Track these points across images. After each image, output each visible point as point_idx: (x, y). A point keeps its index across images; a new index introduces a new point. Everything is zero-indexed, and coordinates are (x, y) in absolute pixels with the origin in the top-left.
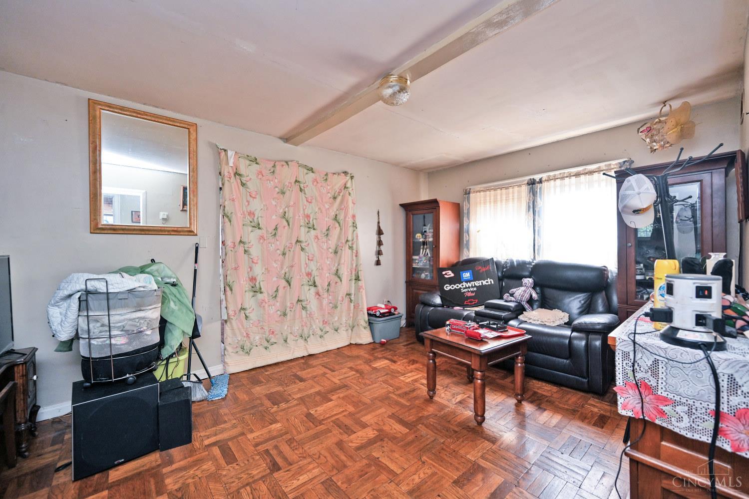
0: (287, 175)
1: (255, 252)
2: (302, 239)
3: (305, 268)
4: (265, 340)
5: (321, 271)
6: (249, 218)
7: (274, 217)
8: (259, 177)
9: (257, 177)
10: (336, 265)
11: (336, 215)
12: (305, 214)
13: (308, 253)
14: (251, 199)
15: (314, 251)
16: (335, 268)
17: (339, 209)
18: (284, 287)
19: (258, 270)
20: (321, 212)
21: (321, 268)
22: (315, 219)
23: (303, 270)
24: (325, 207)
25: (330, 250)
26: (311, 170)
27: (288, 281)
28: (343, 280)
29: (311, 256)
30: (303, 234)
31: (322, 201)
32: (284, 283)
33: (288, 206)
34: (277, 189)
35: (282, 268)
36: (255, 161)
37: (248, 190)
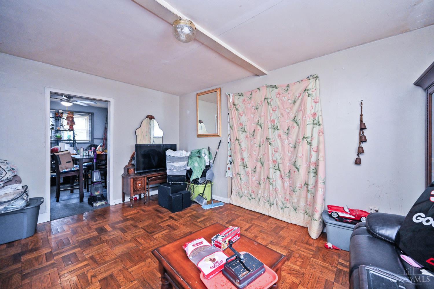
0: (259, 97)
1: (243, 145)
2: (270, 137)
3: (272, 157)
4: (249, 195)
5: (283, 160)
6: (240, 127)
7: (253, 124)
8: (244, 103)
9: (243, 103)
10: (295, 157)
11: (295, 116)
12: (271, 120)
13: (274, 147)
14: (240, 116)
15: (278, 145)
16: (293, 160)
17: (298, 111)
18: (260, 167)
19: (245, 155)
20: (283, 116)
21: (283, 158)
22: (279, 122)
23: (271, 158)
24: (286, 111)
25: (291, 145)
26: (275, 87)
27: (262, 164)
28: (300, 170)
29: (276, 149)
30: (271, 133)
31: (284, 108)
32: (259, 164)
33: (260, 116)
34: (253, 107)
35: (258, 155)
36: (242, 95)
37: (239, 112)
